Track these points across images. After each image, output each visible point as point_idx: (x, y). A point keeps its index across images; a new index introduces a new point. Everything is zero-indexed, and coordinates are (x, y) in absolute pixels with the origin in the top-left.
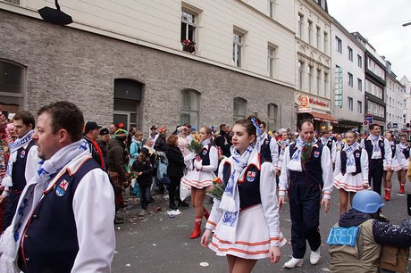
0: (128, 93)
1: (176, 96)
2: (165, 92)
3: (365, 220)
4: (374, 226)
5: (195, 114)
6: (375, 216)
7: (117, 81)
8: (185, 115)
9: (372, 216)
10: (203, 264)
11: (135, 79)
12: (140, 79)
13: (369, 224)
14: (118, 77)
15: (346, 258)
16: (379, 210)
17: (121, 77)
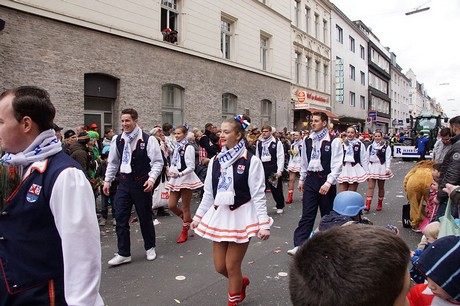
0: (100, 90)
1: (156, 92)
2: (143, 88)
5: (179, 113)
7: (87, 76)
8: (167, 114)
10: (179, 278)
11: (109, 73)
12: (114, 73)
14: (88, 71)
16: (360, 213)
17: (92, 72)
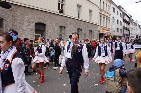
0: (40, 28)
1: (57, 28)
3: (117, 69)
4: (120, 71)
5: (64, 34)
6: (121, 68)
8: (60, 35)
9: (119, 68)
10: (65, 85)
11: (43, 23)
13: (118, 70)
14: (37, 22)
15: (111, 81)
